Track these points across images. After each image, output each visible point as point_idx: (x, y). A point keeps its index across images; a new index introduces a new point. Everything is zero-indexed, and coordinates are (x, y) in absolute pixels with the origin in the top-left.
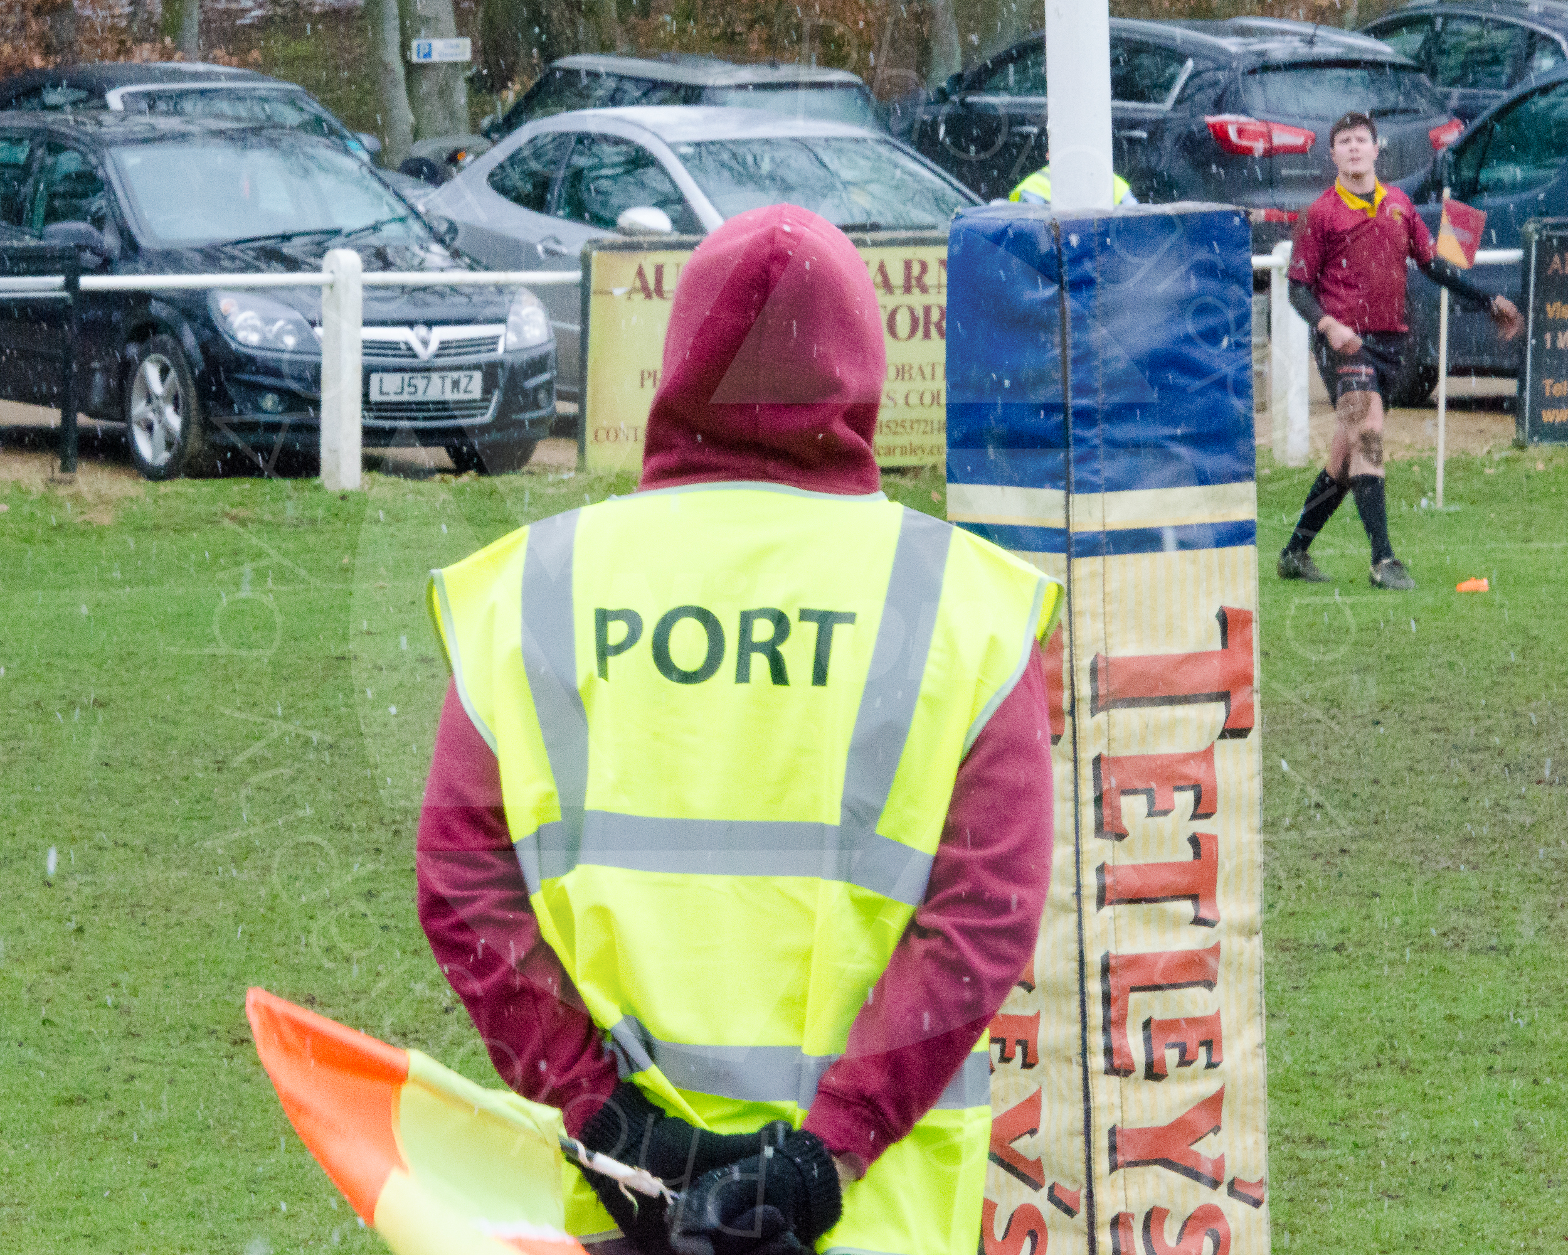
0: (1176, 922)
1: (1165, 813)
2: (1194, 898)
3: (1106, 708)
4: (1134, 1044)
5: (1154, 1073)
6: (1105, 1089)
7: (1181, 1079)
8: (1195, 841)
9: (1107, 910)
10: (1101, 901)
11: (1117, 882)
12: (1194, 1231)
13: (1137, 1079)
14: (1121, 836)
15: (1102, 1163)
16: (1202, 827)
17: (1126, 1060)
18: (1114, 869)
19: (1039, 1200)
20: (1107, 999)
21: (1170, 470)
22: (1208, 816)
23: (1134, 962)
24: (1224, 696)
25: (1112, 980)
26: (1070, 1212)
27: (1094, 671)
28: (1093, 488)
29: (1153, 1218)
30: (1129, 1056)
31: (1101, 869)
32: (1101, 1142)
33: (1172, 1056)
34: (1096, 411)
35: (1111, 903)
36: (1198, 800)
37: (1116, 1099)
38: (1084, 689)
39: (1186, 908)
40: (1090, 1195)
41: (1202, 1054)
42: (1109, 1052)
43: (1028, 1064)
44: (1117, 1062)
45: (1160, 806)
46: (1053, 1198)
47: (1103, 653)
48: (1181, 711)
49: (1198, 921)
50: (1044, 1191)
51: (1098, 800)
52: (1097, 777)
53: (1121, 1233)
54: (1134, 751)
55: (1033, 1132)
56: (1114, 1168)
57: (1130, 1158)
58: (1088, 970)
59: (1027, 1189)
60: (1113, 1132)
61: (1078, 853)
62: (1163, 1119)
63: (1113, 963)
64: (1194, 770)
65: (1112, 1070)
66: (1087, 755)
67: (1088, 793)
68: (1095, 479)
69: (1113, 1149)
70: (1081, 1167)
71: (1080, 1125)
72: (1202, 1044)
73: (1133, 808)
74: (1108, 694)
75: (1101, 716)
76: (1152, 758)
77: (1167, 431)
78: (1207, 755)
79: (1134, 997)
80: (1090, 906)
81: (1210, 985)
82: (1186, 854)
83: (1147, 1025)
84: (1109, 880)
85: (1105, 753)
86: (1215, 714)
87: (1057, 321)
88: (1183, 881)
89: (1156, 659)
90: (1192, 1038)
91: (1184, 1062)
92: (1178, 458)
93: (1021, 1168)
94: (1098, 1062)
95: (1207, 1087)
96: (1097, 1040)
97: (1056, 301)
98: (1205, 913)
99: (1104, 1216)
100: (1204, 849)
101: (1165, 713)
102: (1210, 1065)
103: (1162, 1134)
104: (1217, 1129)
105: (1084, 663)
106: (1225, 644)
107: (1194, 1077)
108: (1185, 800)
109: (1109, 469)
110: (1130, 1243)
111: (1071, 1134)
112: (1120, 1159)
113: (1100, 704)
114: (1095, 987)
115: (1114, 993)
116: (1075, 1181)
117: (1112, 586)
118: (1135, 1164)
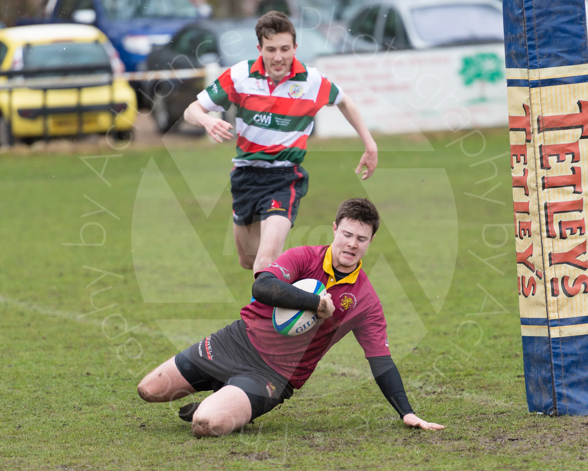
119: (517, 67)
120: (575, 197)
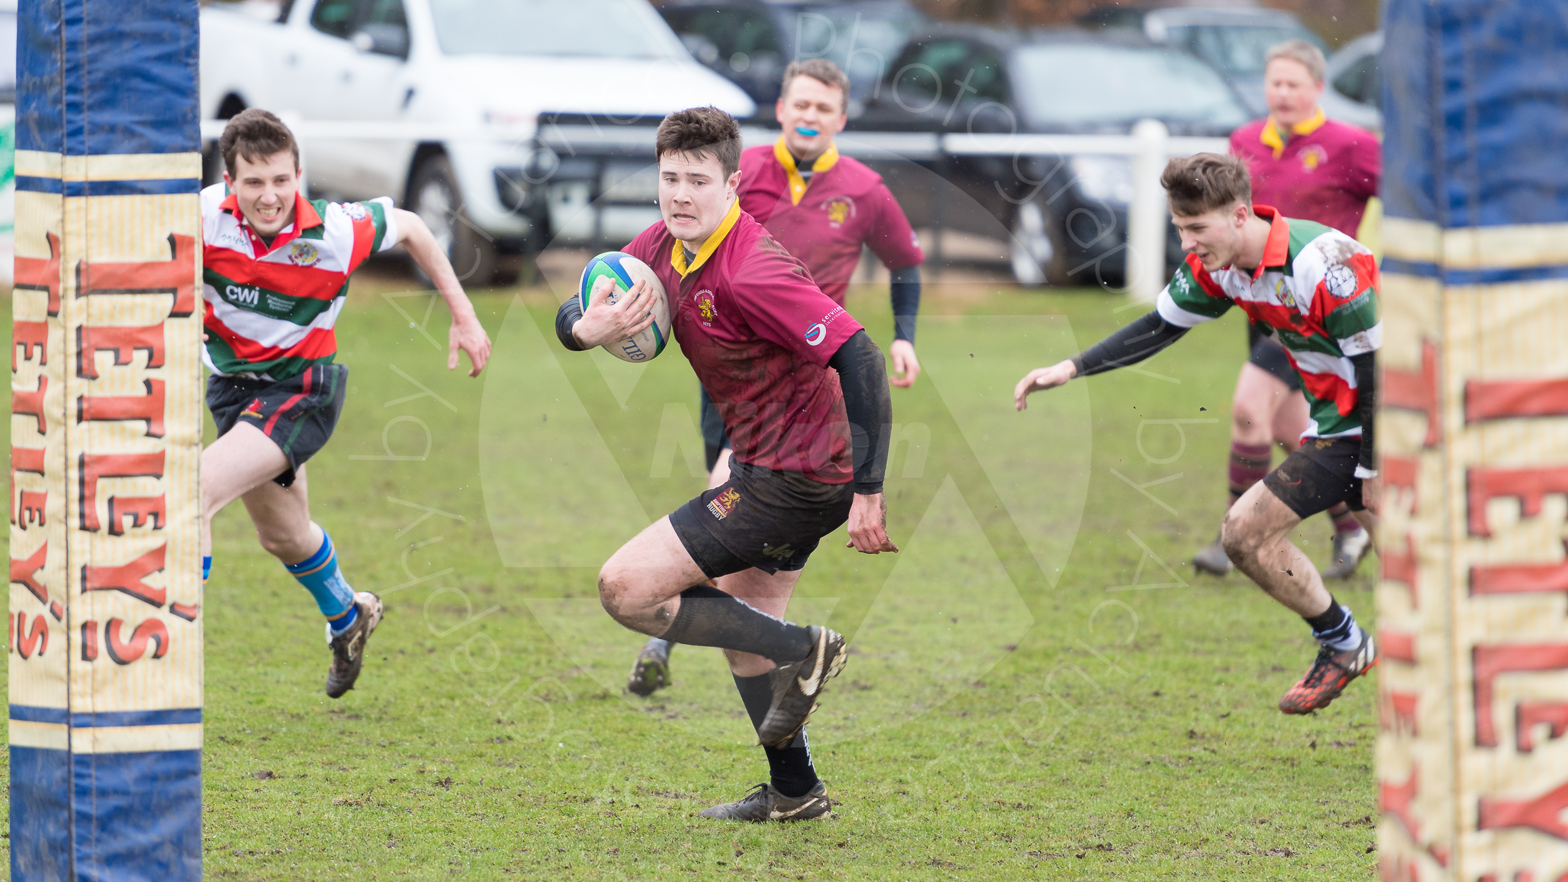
0: (133, 435)
1: (126, 364)
2: (148, 420)
3: (87, 294)
4: (101, 513)
5: (115, 530)
6: (80, 540)
7: (134, 536)
8: (148, 383)
9: (84, 425)
10: (80, 418)
11: (90, 407)
12: (143, 635)
13: (102, 535)
14: (94, 377)
15: (76, 587)
16: (153, 374)
17: (94, 522)
18: (89, 399)
19: (44, 611)
20: (82, 482)
21: (135, 143)
22: (158, 367)
23: (100, 460)
24: (173, 291)
25: (86, 471)
26: (59, 619)
27: (78, 271)
28: (80, 153)
29: (112, 625)
30: (96, 519)
31: (80, 399)
32: (76, 575)
33: (127, 521)
34: (83, 104)
35: (87, 420)
36: (151, 357)
37: (87, 546)
38: (71, 282)
39: (142, 426)
40: (68, 609)
41: (150, 520)
42: (82, 516)
43: (41, 524)
44: (88, 523)
45: (122, 359)
46: (52, 611)
47: (84, 259)
48: (139, 299)
49: (148, 434)
50: (48, 606)
51: (79, 354)
52: (79, 339)
53: (88, 634)
54: (105, 323)
55: (42, 567)
56: (84, 590)
57: (96, 585)
58: (70, 463)
59: (40, 604)
60: (84, 569)
61: (65, 387)
62: (120, 561)
63: (86, 459)
64: (148, 338)
65: (83, 528)
66: (73, 324)
67: (73, 349)
68: (81, 147)
69: (84, 579)
70: (64, 589)
71: (64, 563)
72: (150, 514)
73: (103, 360)
74: (88, 286)
75: (83, 300)
76: (119, 329)
77: (136, 118)
78: (159, 328)
79: (101, 483)
80: (72, 421)
81: (158, 476)
82: (142, 391)
83: (111, 501)
84: (85, 405)
85: (85, 324)
86: (166, 302)
87: (58, 45)
88: (137, 408)
89: (122, 265)
90: (142, 510)
91: (136, 525)
92: (141, 136)
93: (37, 590)
94: (75, 522)
95: (154, 541)
96: (75, 508)
97: (58, 32)
98: (155, 429)
99: (77, 621)
100: (155, 388)
101: (128, 299)
102: (156, 528)
103: (119, 571)
104: (161, 570)
105: (72, 265)
106: (174, 256)
107: (144, 535)
108: (141, 356)
109: (90, 141)
110: (95, 641)
111: (60, 569)
112: (88, 585)
113: (82, 292)
114: (74, 474)
115: (87, 479)
116: (61, 598)
117: (93, 216)
118: (101, 589)
119: (39, 149)
120: (149, 446)
